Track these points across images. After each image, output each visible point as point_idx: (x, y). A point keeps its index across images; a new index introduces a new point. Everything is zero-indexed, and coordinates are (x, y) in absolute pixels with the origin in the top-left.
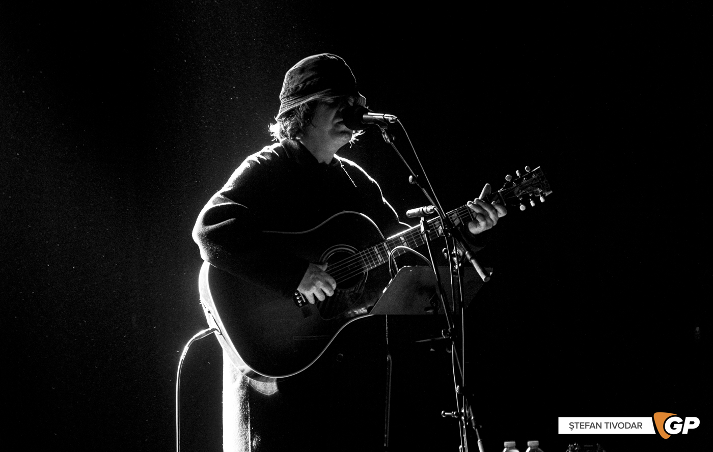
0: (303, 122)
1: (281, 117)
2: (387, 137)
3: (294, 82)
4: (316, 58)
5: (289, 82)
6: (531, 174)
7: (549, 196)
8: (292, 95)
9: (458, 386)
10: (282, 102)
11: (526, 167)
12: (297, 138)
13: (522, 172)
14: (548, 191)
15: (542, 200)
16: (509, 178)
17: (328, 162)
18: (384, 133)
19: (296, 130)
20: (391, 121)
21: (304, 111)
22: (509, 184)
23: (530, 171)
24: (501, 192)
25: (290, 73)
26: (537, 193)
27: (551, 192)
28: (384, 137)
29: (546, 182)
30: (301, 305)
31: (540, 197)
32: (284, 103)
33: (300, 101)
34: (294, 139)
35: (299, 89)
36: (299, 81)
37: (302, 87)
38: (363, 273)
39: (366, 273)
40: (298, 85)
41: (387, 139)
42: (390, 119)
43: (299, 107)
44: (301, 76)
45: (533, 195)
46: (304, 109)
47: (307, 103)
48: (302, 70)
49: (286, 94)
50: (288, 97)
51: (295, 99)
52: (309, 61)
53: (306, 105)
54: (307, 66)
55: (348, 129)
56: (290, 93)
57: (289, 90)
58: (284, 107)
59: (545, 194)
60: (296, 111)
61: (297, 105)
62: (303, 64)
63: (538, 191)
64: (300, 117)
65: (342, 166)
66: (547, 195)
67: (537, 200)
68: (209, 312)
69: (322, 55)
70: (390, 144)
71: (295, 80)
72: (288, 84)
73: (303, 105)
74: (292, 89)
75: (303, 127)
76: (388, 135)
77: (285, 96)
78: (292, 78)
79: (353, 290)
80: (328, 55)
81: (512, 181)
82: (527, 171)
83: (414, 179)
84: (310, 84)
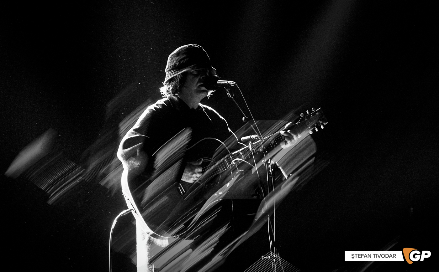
0: (179, 85)
1: (166, 82)
2: (229, 94)
3: (173, 61)
4: (186, 47)
5: (171, 61)
6: (316, 112)
7: (326, 125)
8: (173, 69)
9: (271, 241)
10: (167, 73)
11: (313, 108)
12: (176, 94)
13: (310, 111)
14: (326, 122)
15: (322, 127)
16: (302, 115)
17: (195, 108)
18: (228, 92)
19: (175, 90)
20: (232, 85)
21: (180, 78)
22: (303, 119)
23: (315, 111)
24: (298, 124)
25: (171, 56)
26: (319, 123)
27: (327, 123)
28: (228, 94)
29: (324, 117)
30: (182, 194)
31: (321, 126)
32: (168, 74)
33: (177, 73)
34: (174, 95)
35: (177, 65)
36: (177, 61)
37: (178, 64)
38: (218, 174)
39: (220, 174)
40: (176, 63)
41: (229, 96)
42: (232, 83)
43: (177, 76)
44: (178, 58)
45: (317, 125)
46: (180, 77)
47: (182, 73)
48: (178, 54)
49: (169, 68)
50: (170, 70)
51: (174, 72)
52: (182, 49)
53: (181, 75)
54: (181, 52)
55: (206, 89)
56: (171, 68)
57: (171, 66)
58: (168, 77)
59: (324, 124)
60: (175, 79)
61: (175, 75)
62: (179, 51)
63: (320, 123)
64: (177, 82)
65: (204, 110)
66: (325, 124)
67: (319, 128)
68: (128, 199)
69: (189, 45)
70: (231, 98)
71: (174, 60)
72: (170, 62)
73: (179, 75)
74: (172, 65)
75: (179, 88)
76: (230, 93)
77: (168, 70)
78: (172, 59)
79: (213, 184)
80: (193, 45)
81: (304, 116)
82: (313, 111)
83: (245, 119)
84: (183, 62)
